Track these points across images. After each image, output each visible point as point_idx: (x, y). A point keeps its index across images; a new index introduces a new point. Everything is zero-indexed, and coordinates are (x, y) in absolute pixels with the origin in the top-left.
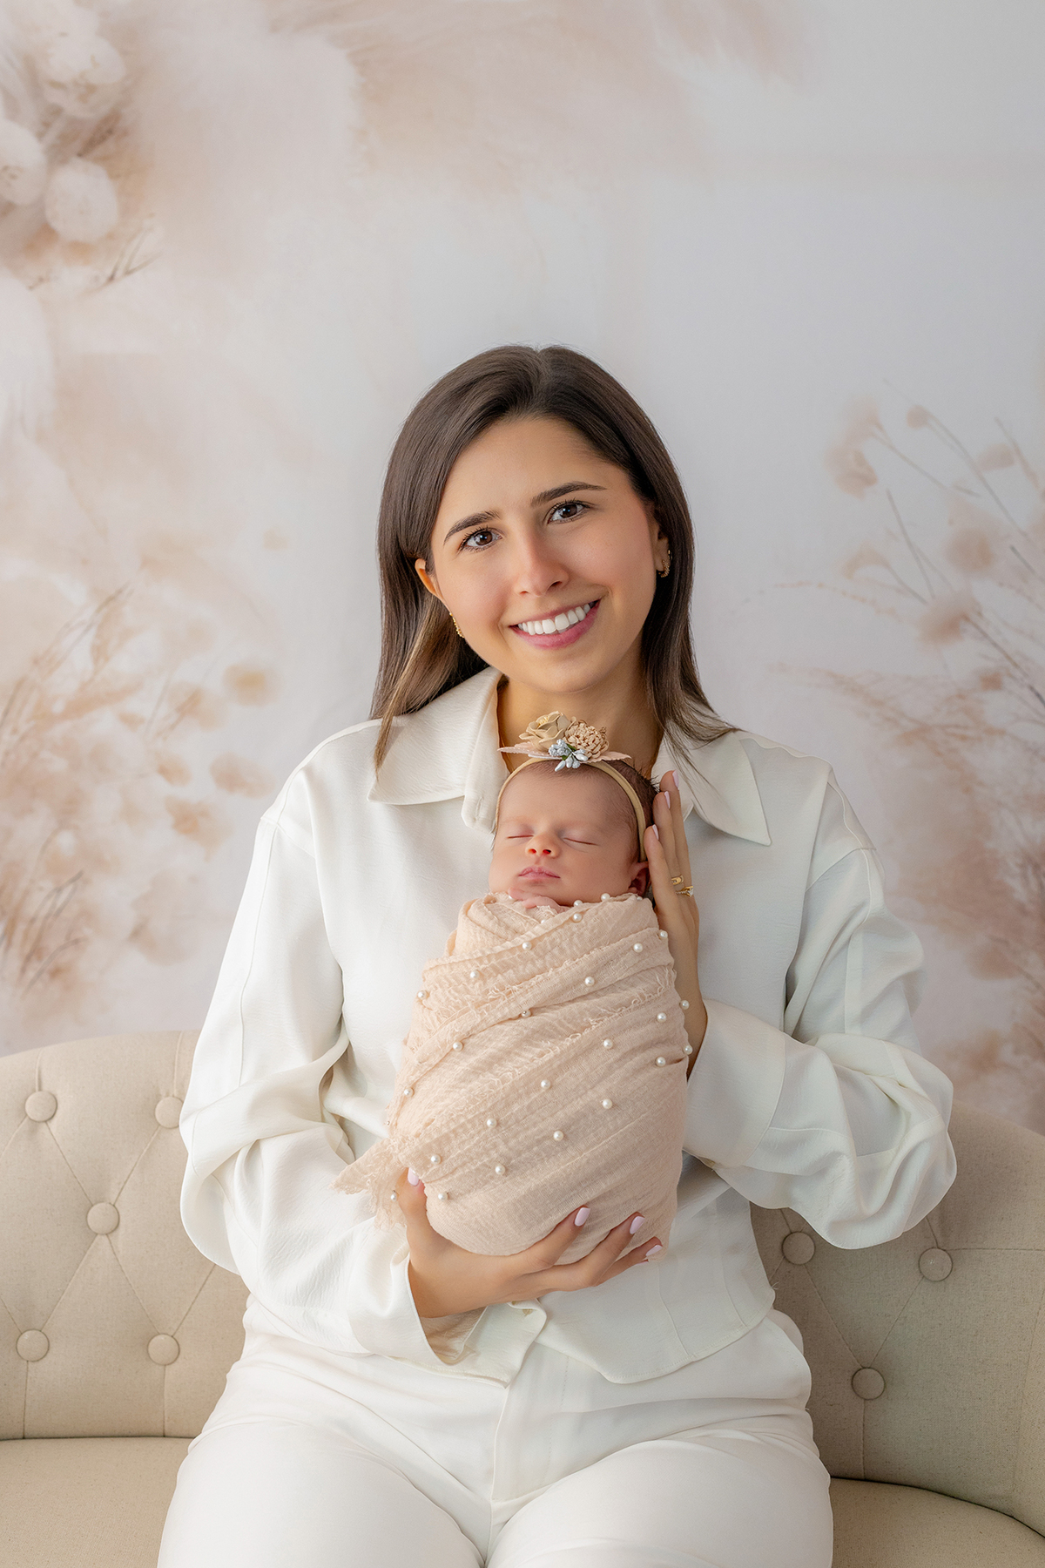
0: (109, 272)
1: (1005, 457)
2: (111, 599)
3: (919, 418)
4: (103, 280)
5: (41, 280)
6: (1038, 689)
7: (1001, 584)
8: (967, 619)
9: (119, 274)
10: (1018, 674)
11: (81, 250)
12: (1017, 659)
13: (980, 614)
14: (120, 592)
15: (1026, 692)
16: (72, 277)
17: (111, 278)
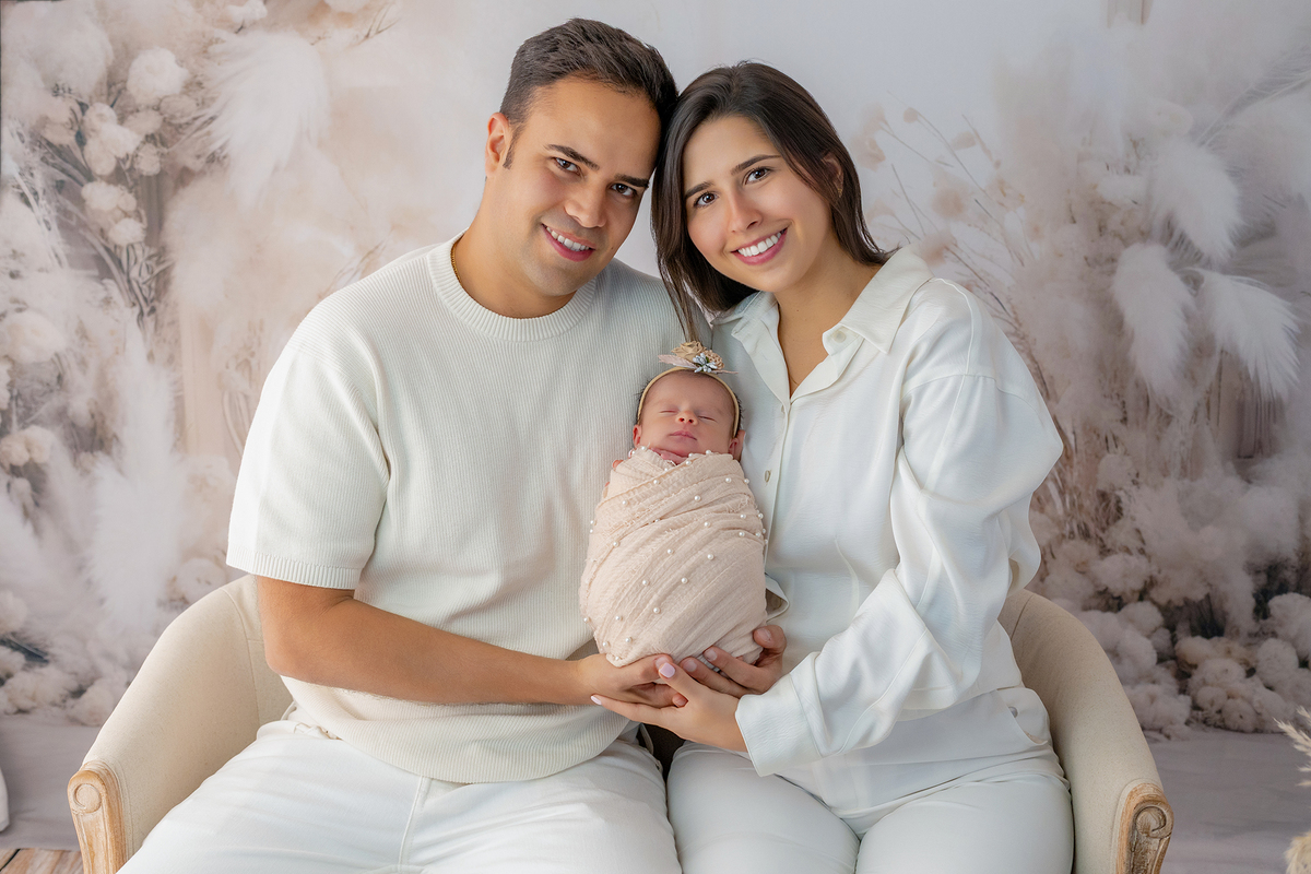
0: (366, 33)
1: (969, 140)
2: (371, 252)
3: (911, 115)
4: (362, 37)
5: (319, 38)
6: (996, 294)
7: (969, 225)
8: (948, 249)
9: (372, 33)
10: (982, 284)
11: (346, 18)
12: (981, 275)
13: (956, 245)
14: (377, 247)
15: (989, 296)
16: (340, 36)
17: (367, 36)
